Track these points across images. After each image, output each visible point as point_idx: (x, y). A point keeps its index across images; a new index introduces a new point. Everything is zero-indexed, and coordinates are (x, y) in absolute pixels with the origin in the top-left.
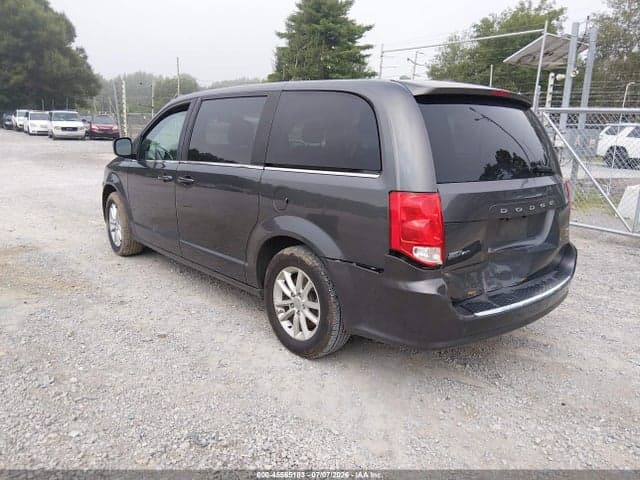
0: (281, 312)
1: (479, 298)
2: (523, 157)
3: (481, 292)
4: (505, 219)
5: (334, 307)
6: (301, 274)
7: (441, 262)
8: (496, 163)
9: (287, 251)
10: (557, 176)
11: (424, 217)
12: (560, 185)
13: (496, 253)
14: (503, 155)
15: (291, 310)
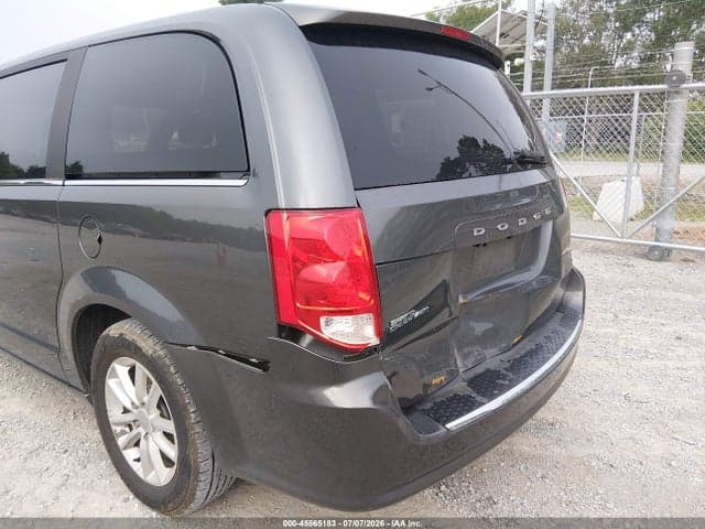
0: (123, 433)
1: (449, 388)
2: (499, 144)
3: (453, 375)
4: (481, 245)
5: (197, 430)
6: (141, 370)
7: (374, 341)
8: (457, 155)
9: (114, 330)
10: (548, 168)
11: (336, 258)
12: (553, 181)
13: (471, 302)
14: (468, 144)
15: (135, 431)
